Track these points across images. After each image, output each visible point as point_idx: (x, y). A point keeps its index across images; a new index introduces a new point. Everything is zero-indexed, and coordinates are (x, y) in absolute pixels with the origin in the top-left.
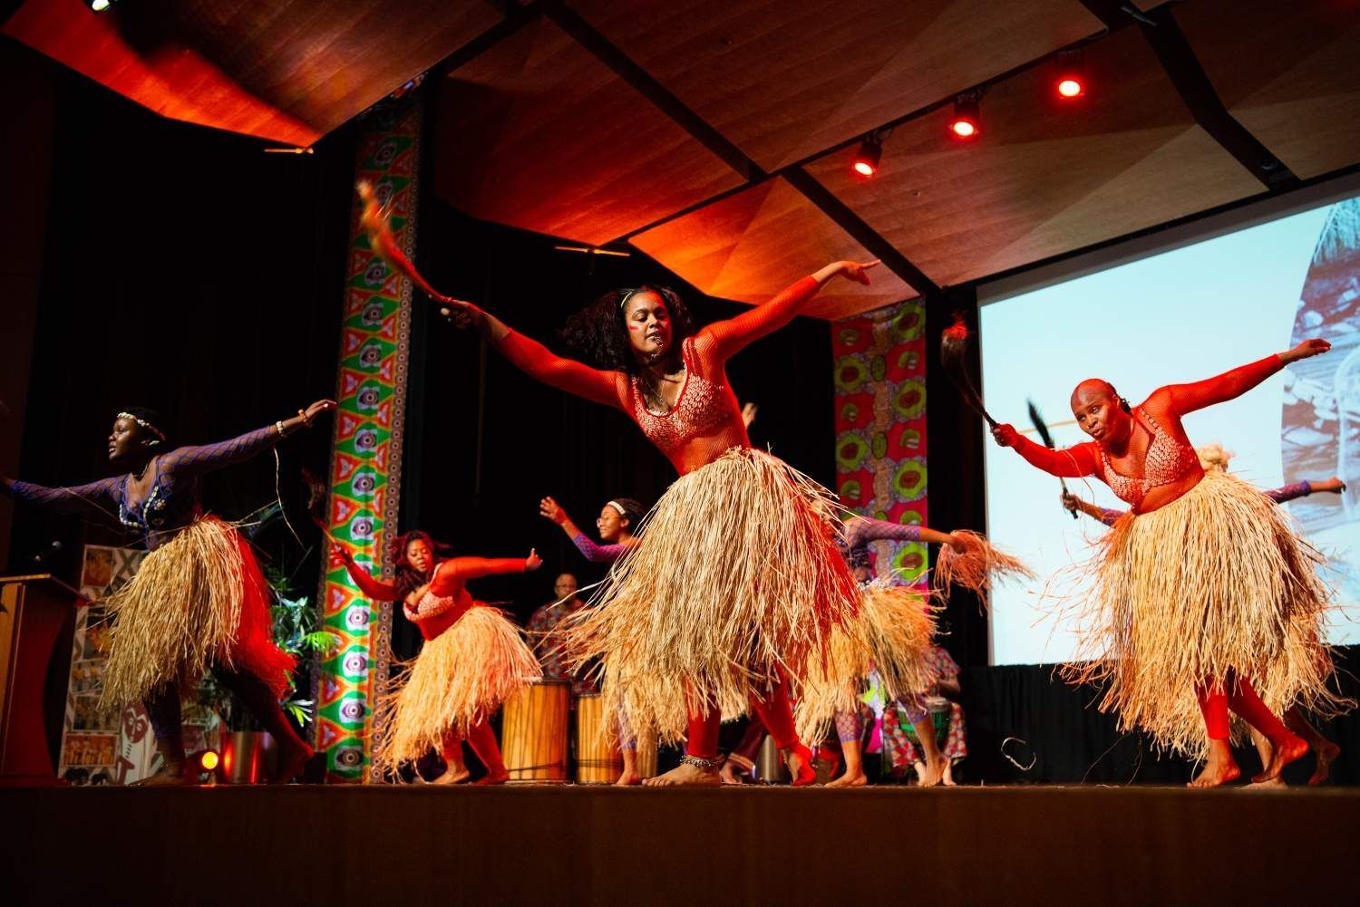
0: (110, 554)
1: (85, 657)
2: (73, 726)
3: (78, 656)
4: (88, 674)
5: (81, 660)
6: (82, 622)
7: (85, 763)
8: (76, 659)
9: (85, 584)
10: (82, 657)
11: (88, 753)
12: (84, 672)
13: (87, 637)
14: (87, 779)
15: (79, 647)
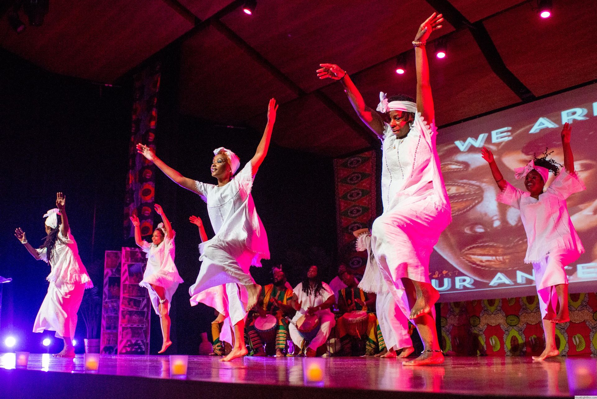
0: (117, 254)
1: (108, 299)
2: (105, 328)
3: (105, 298)
4: (110, 306)
5: (107, 300)
6: (106, 284)
7: (112, 344)
8: (105, 300)
9: (106, 268)
10: (107, 299)
11: (113, 339)
12: (108, 305)
13: (109, 290)
14: (113, 351)
15: (105, 294)
